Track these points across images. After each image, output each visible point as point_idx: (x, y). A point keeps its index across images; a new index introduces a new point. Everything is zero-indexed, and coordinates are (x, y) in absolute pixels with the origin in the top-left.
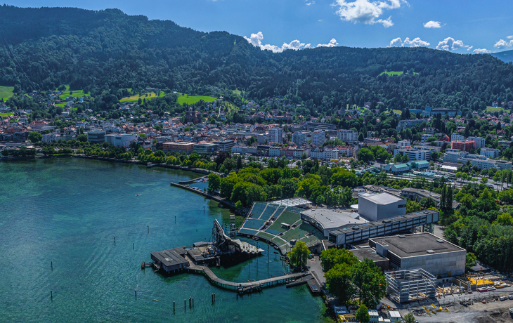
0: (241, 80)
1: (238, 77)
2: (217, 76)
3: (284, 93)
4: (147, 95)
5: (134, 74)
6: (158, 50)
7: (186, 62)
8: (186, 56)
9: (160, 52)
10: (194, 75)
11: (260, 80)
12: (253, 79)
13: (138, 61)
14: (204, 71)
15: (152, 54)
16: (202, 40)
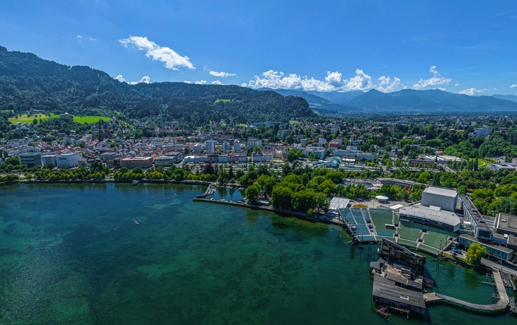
0: (117, 104)
1: (113, 101)
2: (96, 101)
3: (157, 114)
4: (36, 116)
5: (12, 98)
6: (29, 78)
7: (60, 88)
8: (60, 84)
9: (32, 79)
10: (73, 100)
11: (134, 104)
12: (127, 103)
13: (10, 86)
14: (82, 96)
15: (24, 80)
16: (69, 71)
